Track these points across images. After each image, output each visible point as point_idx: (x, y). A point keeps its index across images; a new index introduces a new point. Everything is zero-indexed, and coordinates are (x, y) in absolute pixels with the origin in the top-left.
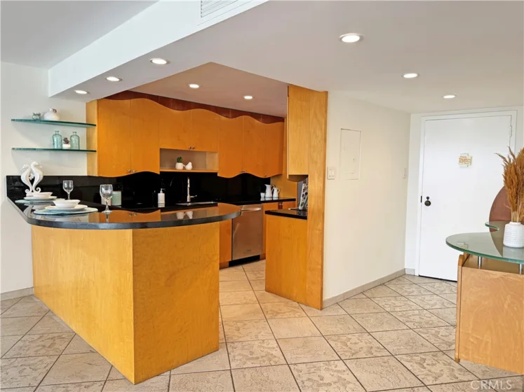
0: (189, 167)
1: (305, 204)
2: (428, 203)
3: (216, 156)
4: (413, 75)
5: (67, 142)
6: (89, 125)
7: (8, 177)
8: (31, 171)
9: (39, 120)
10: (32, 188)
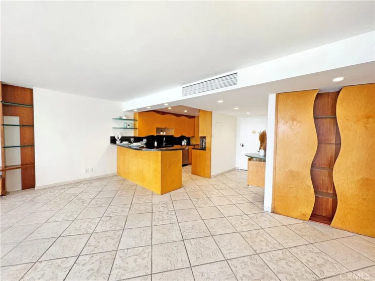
0: (165, 133)
1: (205, 146)
2: (243, 146)
3: (173, 130)
4: (237, 108)
5: (129, 125)
6: (134, 120)
7: (111, 137)
8: (118, 135)
9: (121, 119)
10: (118, 140)
